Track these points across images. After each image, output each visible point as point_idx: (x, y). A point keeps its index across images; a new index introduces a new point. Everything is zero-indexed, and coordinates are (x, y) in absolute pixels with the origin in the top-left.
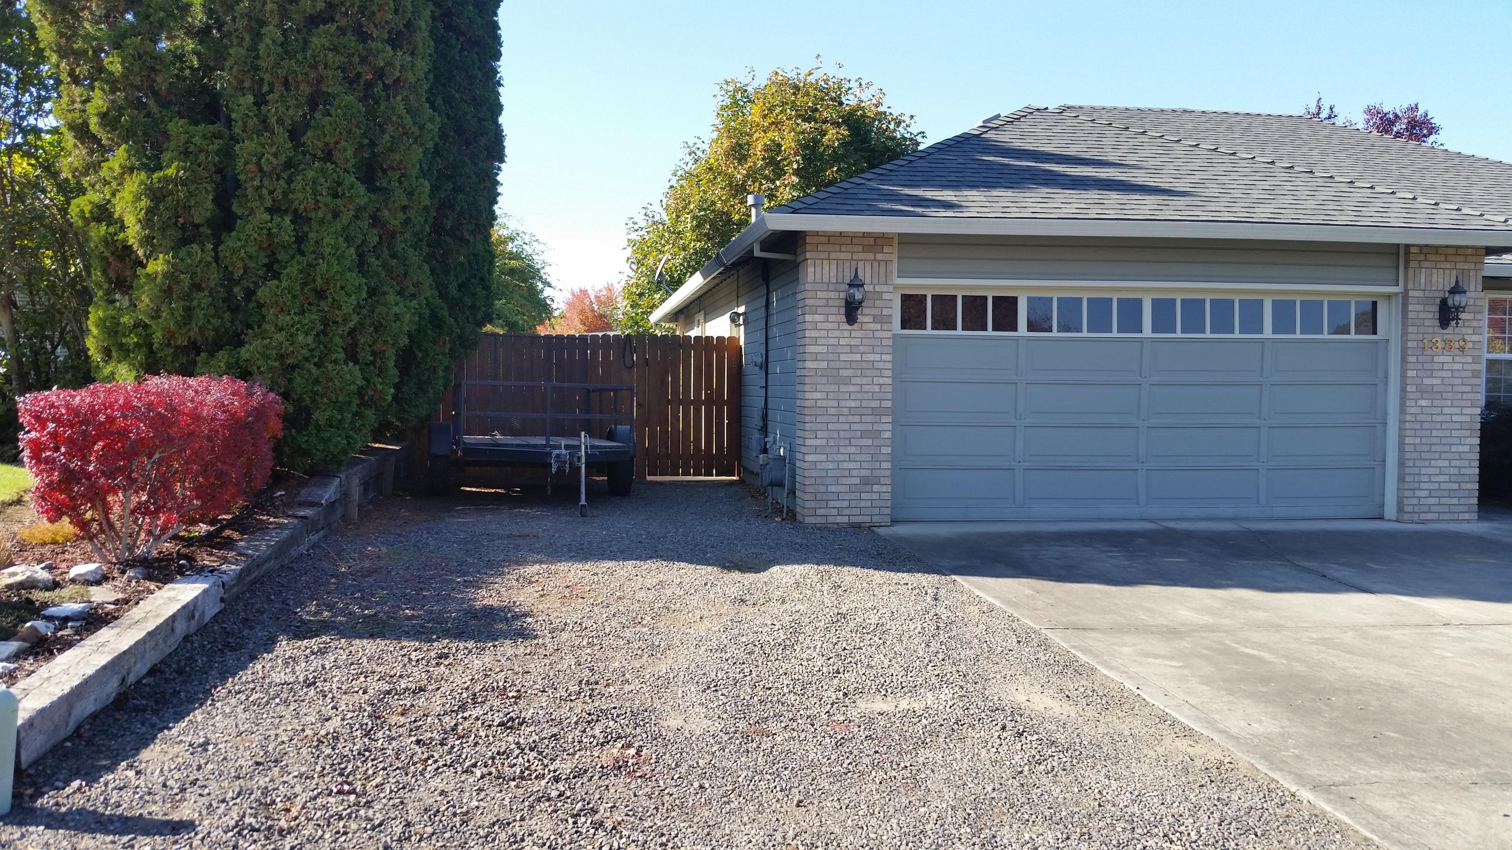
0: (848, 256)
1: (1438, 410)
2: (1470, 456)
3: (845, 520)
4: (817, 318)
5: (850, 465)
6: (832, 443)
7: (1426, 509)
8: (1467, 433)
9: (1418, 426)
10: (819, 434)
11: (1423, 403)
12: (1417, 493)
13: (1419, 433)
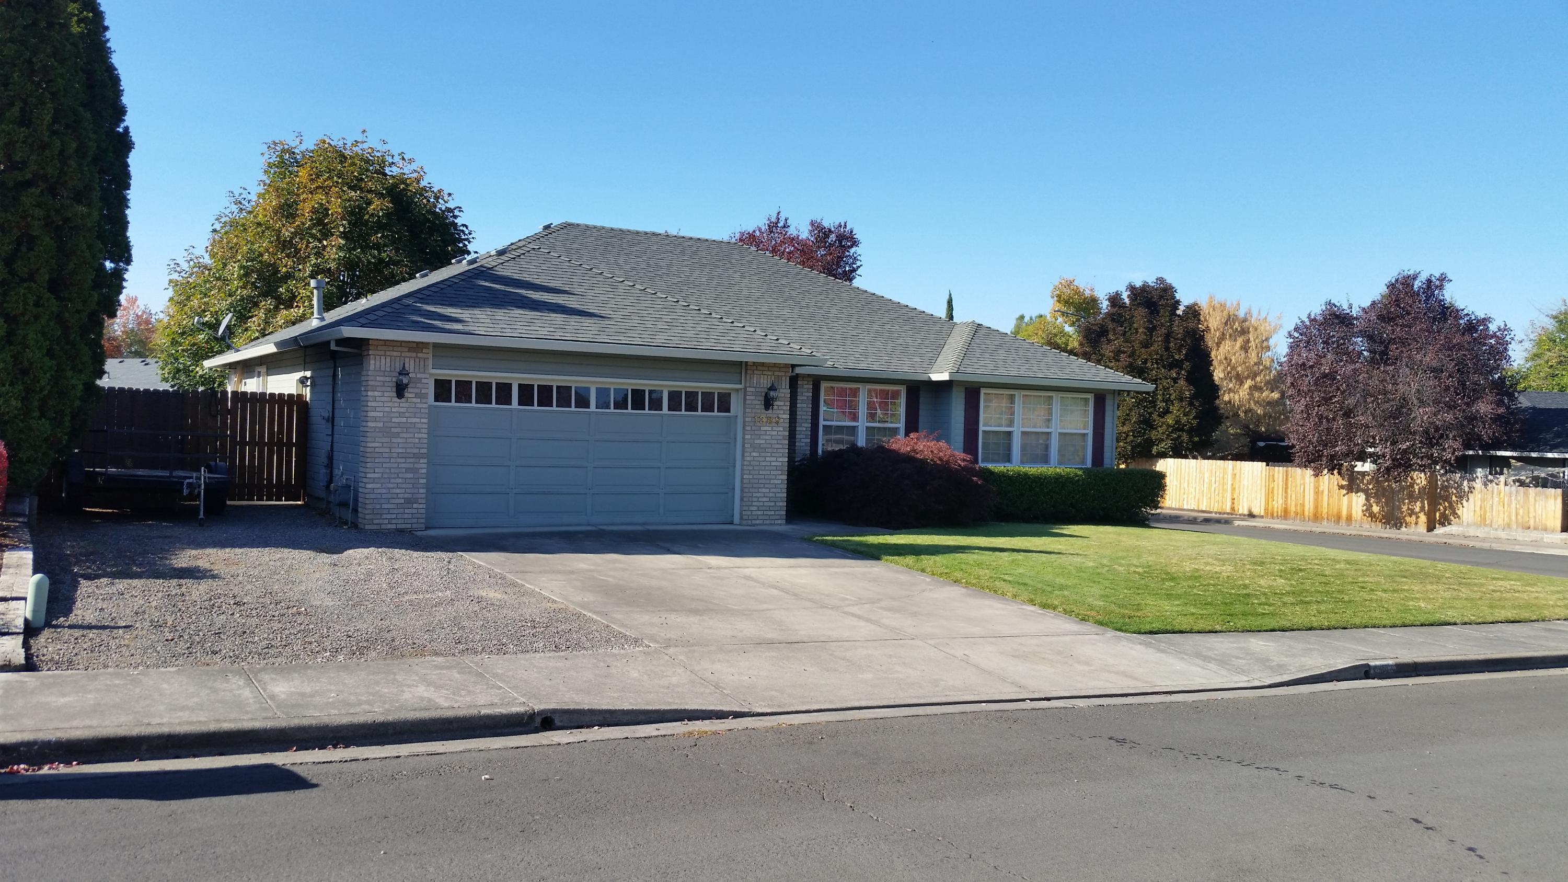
0: (399, 354)
1: (763, 459)
2: (781, 486)
3: (394, 527)
4: (376, 393)
5: (398, 491)
6: (386, 476)
7: (756, 517)
8: (780, 472)
9: (751, 468)
10: (377, 470)
11: (754, 454)
12: (752, 508)
13: (751, 472)
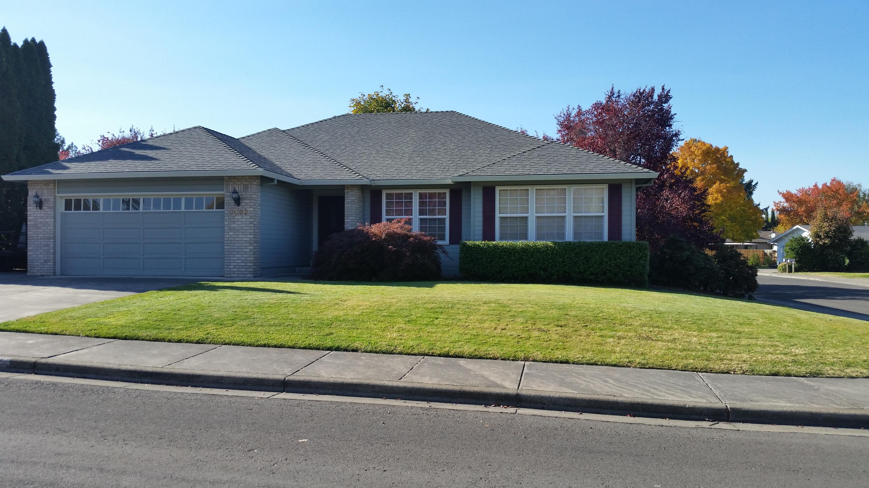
0: (36, 187)
1: (237, 236)
2: (250, 253)
3: (39, 274)
4: (31, 208)
5: (41, 256)
6: (35, 248)
7: (233, 273)
8: (249, 244)
9: (229, 242)
10: (32, 246)
11: (231, 233)
12: (230, 267)
13: (230, 245)
